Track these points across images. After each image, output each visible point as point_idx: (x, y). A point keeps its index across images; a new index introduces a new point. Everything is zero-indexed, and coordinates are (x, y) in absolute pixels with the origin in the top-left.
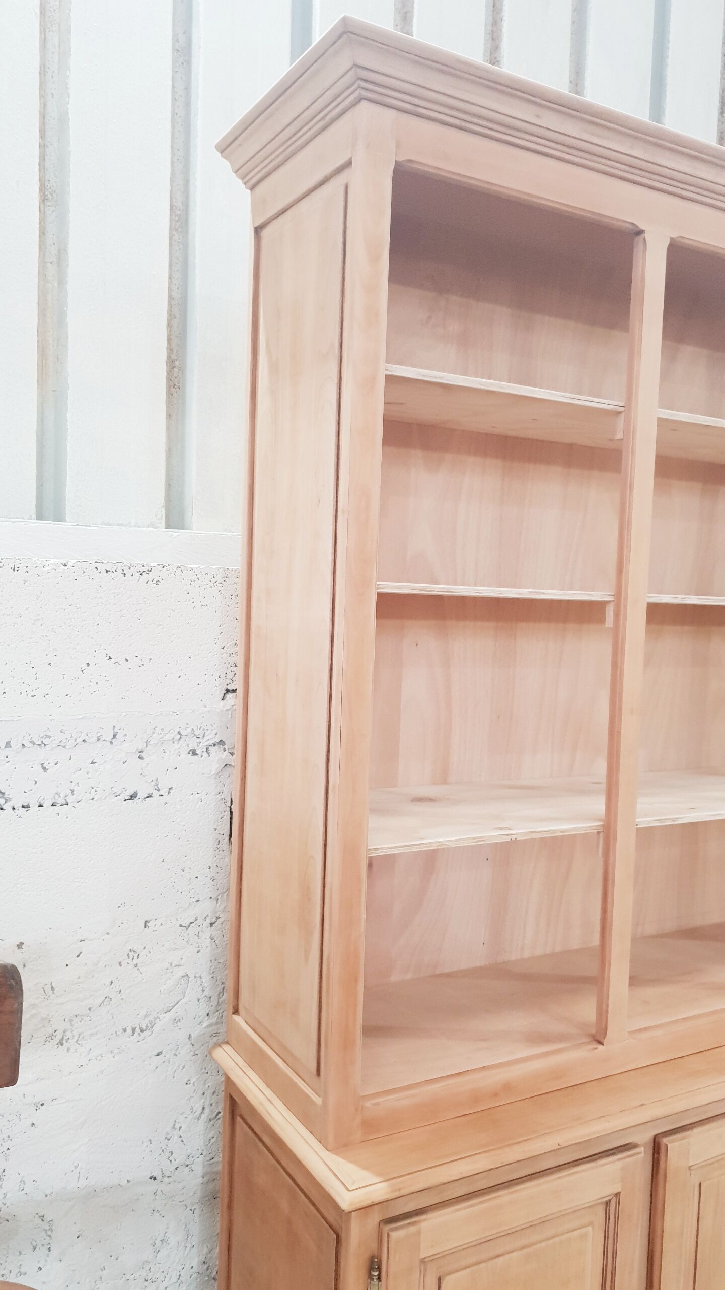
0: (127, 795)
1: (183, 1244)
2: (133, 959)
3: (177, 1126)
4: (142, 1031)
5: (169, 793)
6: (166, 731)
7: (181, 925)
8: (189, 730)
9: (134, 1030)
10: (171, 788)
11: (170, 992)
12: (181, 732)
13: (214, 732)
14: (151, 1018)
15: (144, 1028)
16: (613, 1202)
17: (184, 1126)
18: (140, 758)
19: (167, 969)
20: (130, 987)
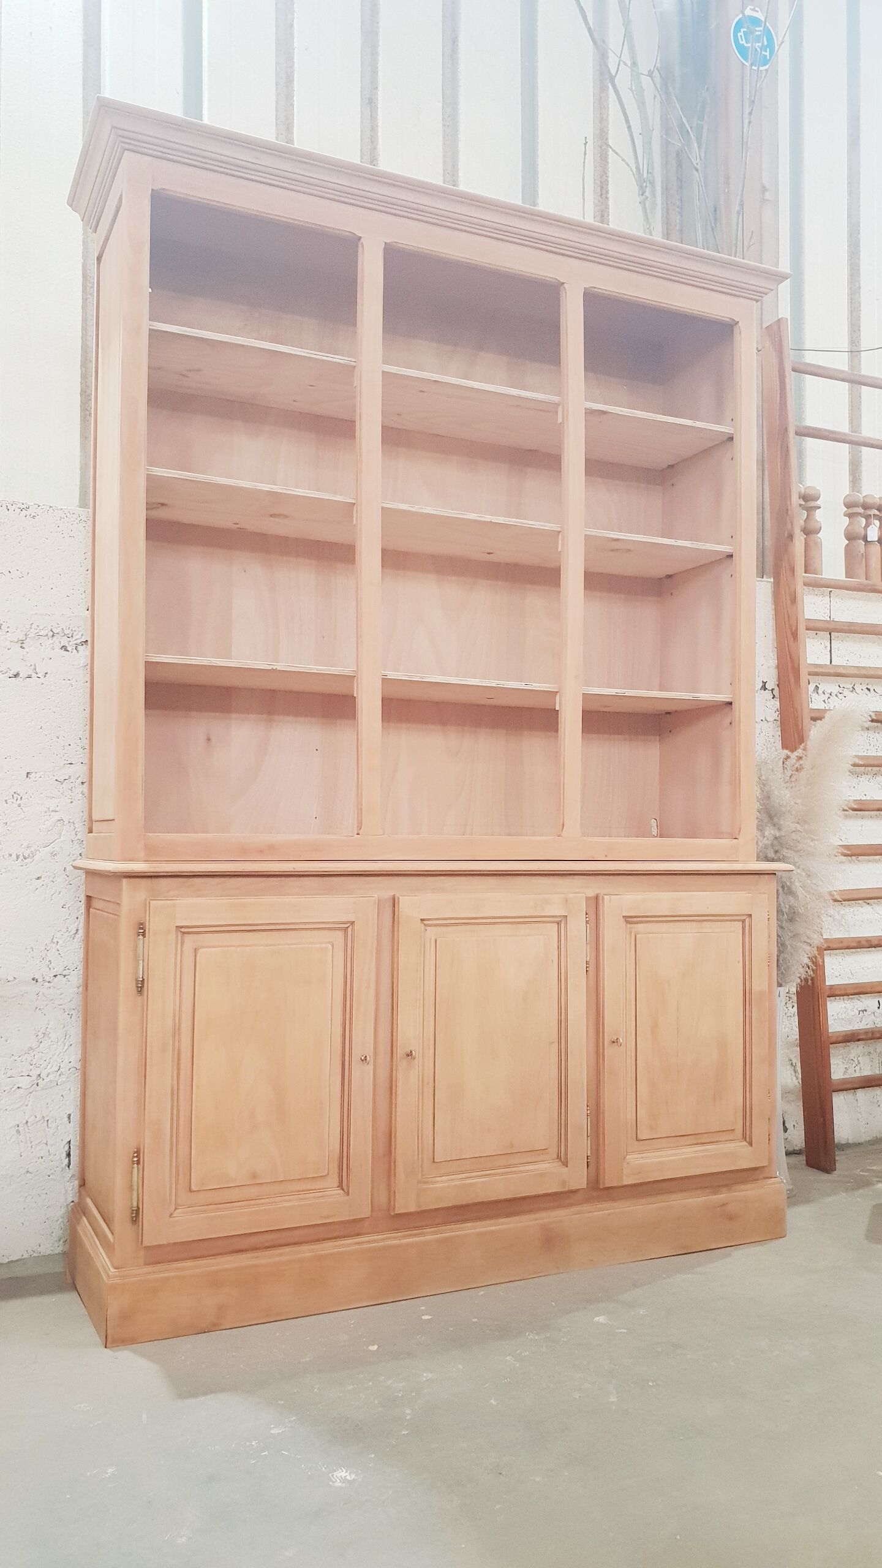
0: (11, 673)
1: (62, 1040)
2: (17, 800)
3: (55, 940)
4: (25, 858)
5: (45, 676)
6: (41, 628)
7: (56, 780)
8: (60, 629)
9: (18, 857)
10: (46, 673)
11: (49, 831)
12: (53, 630)
13: (80, 634)
14: (32, 849)
15: (27, 856)
16: (350, 930)
17: (61, 942)
18: (21, 647)
19: (46, 812)
20: (15, 822)
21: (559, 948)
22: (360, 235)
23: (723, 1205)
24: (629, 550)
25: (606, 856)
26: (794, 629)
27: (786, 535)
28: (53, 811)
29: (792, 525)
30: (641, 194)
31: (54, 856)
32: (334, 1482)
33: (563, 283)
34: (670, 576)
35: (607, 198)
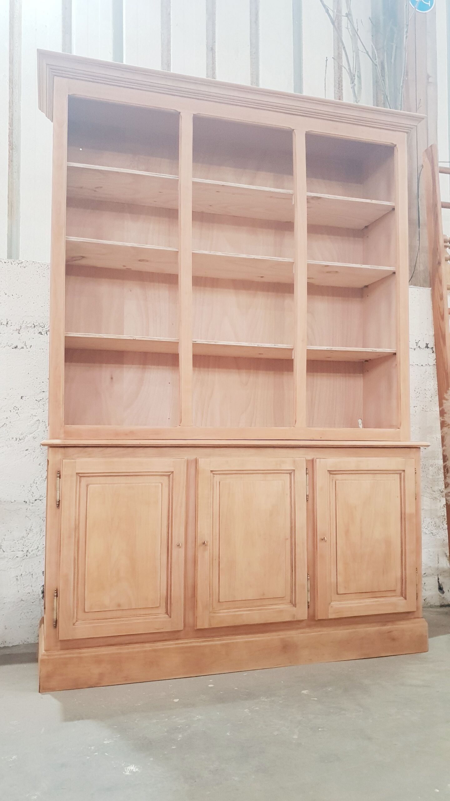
0: (13, 346)
1: (39, 533)
2: (16, 410)
3: (35, 482)
4: (20, 440)
5: (30, 348)
6: (28, 323)
7: (36, 400)
8: (37, 324)
9: (16, 439)
10: (31, 346)
11: (32, 426)
12: (34, 324)
13: (48, 325)
14: (24, 435)
15: (21, 439)
16: (171, 476)
17: (38, 483)
18: (18, 333)
19: (31, 416)
20: (15, 421)
21: (290, 487)
22: (179, 111)
23: (389, 632)
24: (337, 272)
25: (321, 438)
26: (442, 314)
27: (437, 263)
28: (34, 416)
29: (440, 257)
30: (352, 82)
31: (34, 439)
32: (125, 772)
33: (294, 130)
34: (367, 286)
35: (342, 89)
